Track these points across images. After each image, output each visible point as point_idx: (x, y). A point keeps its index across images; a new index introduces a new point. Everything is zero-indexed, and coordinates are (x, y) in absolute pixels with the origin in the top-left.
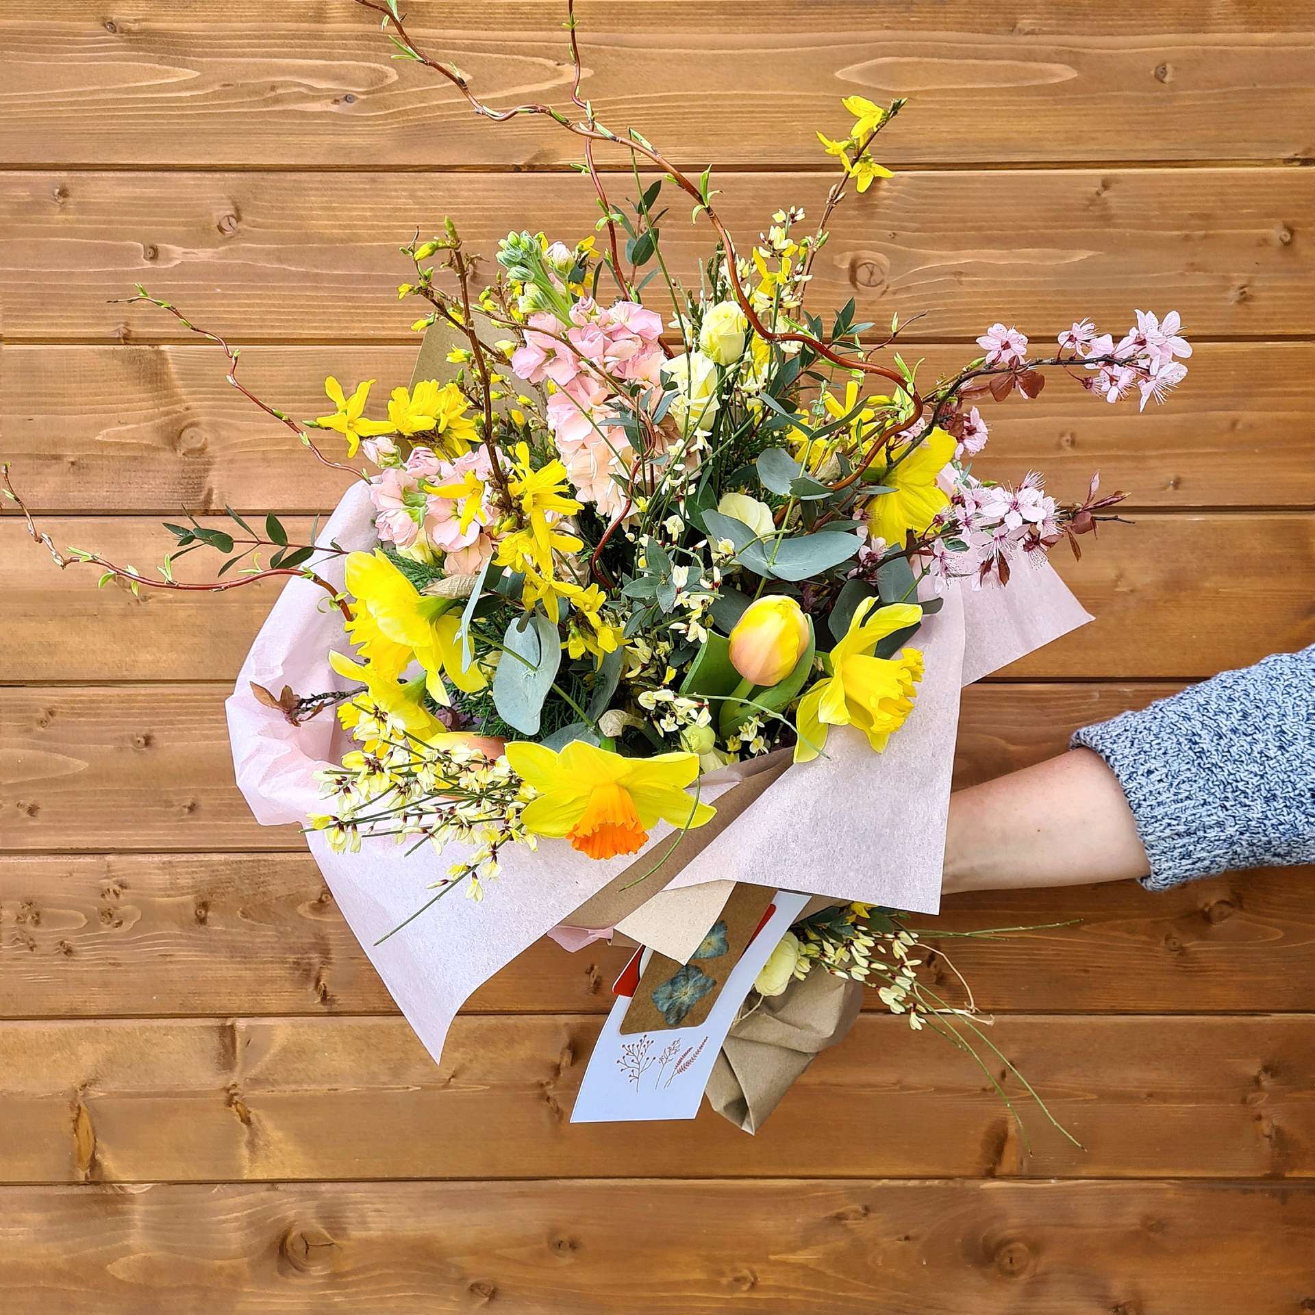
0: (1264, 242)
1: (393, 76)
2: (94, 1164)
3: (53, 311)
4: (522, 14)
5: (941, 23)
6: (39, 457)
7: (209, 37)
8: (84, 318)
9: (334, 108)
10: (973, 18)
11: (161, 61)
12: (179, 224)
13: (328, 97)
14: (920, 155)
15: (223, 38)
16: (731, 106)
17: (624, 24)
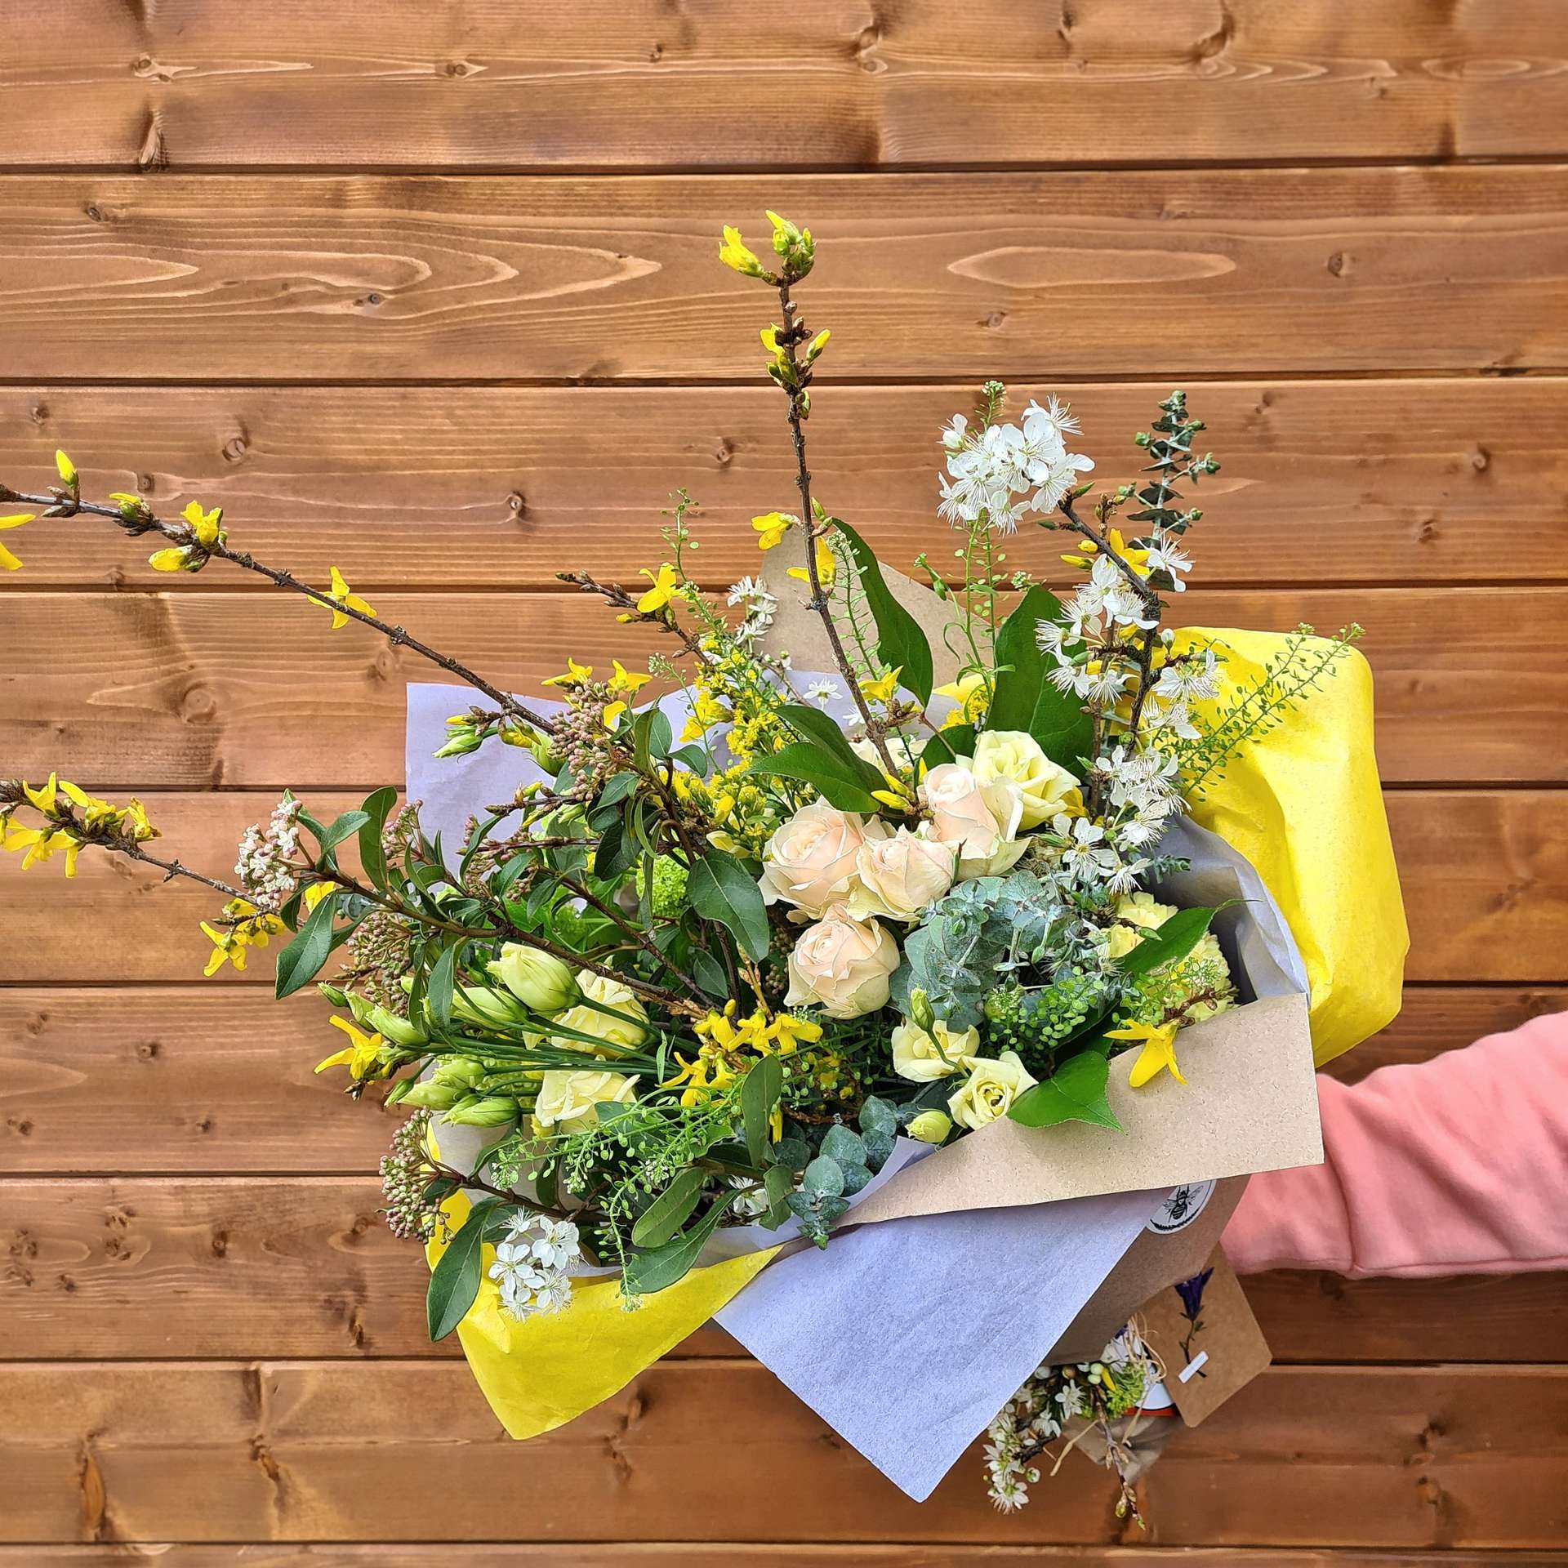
0: (1454, 468)
1: (426, 271)
2: (105, 1523)
3: (34, 551)
4: (576, 195)
5: (1074, 204)
6: (22, 723)
7: (210, 225)
8: (70, 560)
9: (357, 310)
10: (1113, 199)
11: (153, 254)
12: (179, 449)
13: (349, 296)
14: (1049, 365)
15: (226, 226)
16: (825, 306)
17: (698, 207)
